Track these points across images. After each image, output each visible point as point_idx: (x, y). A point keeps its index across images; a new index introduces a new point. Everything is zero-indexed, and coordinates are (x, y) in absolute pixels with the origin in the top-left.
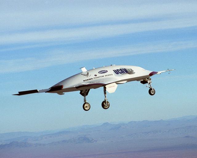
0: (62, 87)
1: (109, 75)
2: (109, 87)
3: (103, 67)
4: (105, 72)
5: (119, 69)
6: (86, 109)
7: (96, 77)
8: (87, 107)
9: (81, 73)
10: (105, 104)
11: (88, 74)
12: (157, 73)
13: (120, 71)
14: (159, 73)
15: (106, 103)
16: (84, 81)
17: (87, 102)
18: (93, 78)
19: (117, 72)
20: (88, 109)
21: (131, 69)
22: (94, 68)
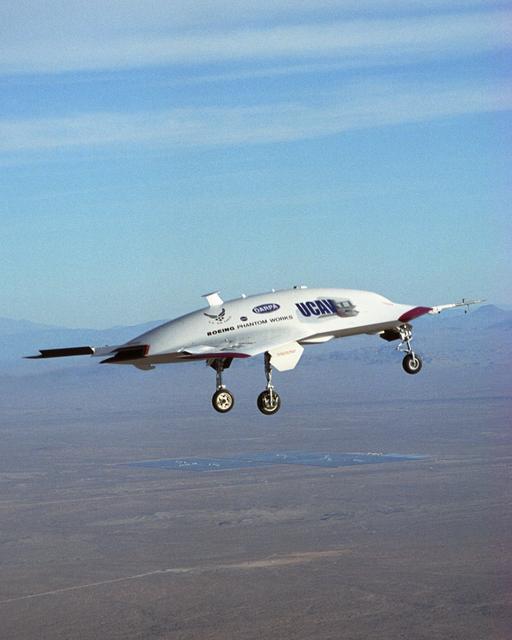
0: (145, 348)
1: (281, 319)
2: (279, 354)
3: (271, 292)
4: (273, 310)
5: (312, 299)
6: (220, 406)
7: (245, 323)
8: (224, 401)
9: (204, 311)
10: (266, 401)
11: (223, 314)
12: (430, 312)
13: (314, 308)
14: (436, 309)
15: (269, 398)
16: (209, 334)
17: (224, 387)
18: (236, 328)
19: (306, 310)
20: (227, 407)
21: (349, 303)
22: (244, 296)
